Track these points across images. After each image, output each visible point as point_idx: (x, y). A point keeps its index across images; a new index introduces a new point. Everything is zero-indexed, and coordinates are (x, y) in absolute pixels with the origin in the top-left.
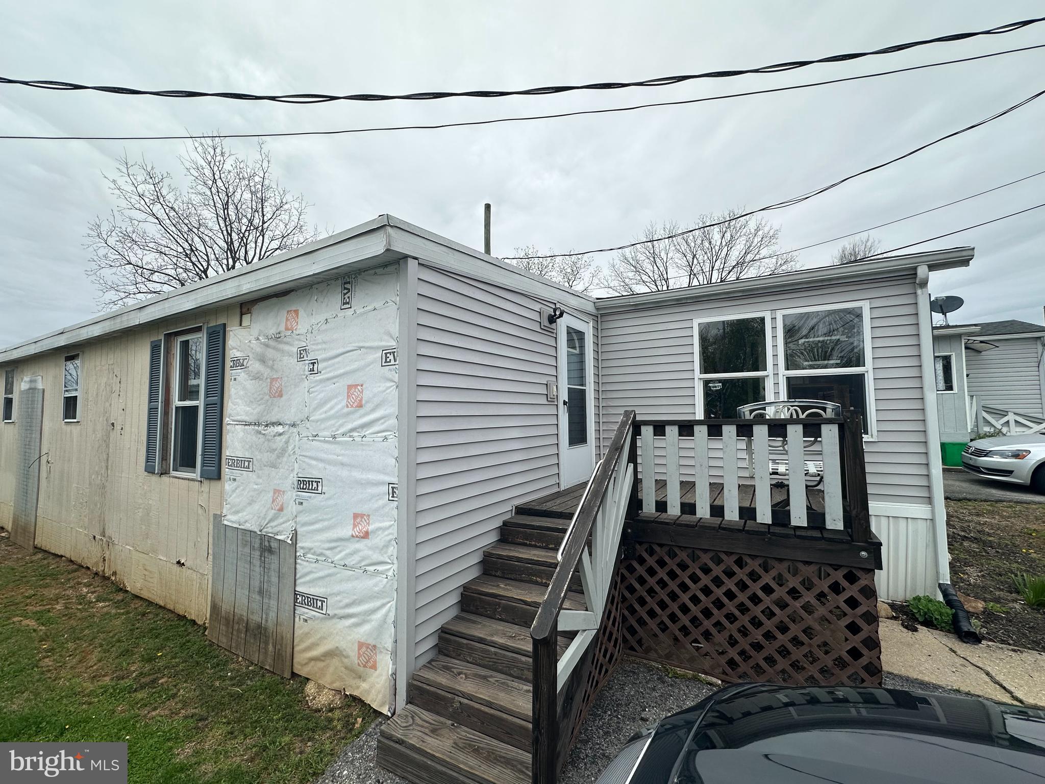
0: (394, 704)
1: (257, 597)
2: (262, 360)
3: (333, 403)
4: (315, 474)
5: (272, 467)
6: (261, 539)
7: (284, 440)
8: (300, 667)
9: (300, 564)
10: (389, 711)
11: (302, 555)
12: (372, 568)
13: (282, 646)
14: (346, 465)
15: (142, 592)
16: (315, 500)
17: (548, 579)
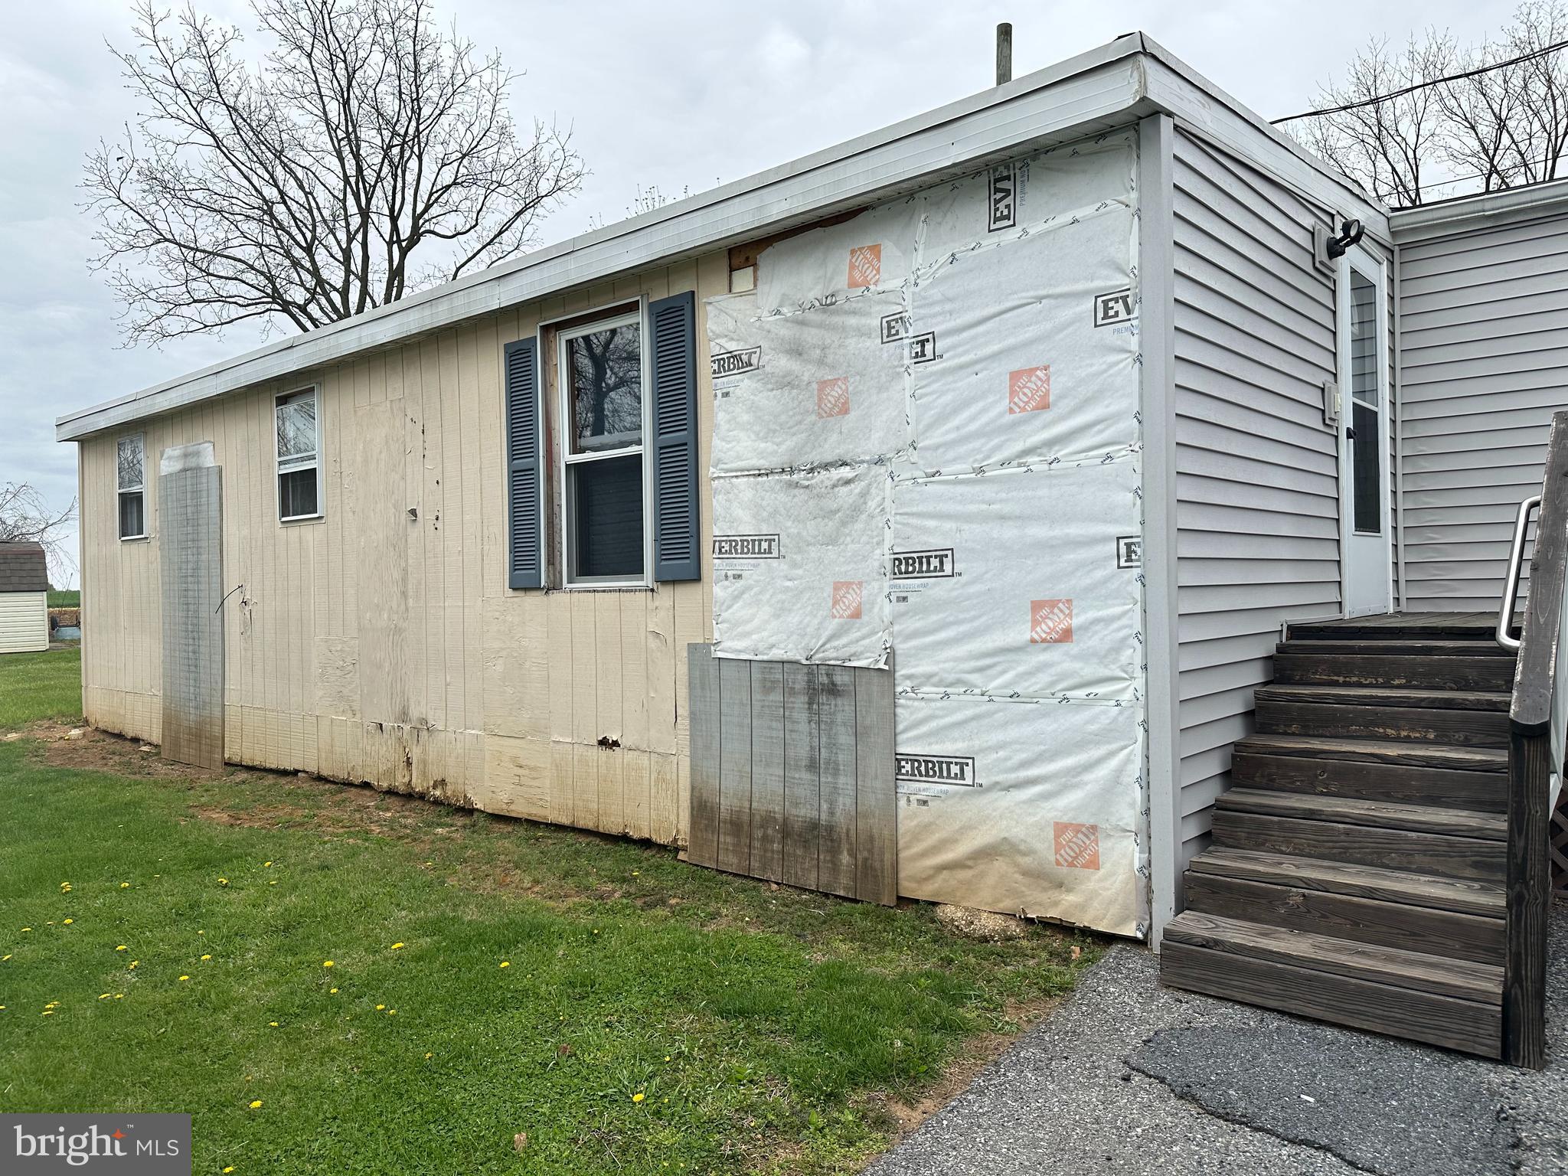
0: (1148, 917)
1: (806, 776)
2: (796, 351)
3: (973, 409)
4: (936, 542)
5: (828, 545)
6: (810, 673)
7: (857, 491)
8: (914, 885)
9: (902, 706)
10: (1138, 929)
11: (909, 690)
12: (1081, 693)
13: (871, 851)
14: (1010, 518)
15: (512, 807)
16: (936, 589)
17: (1413, 730)
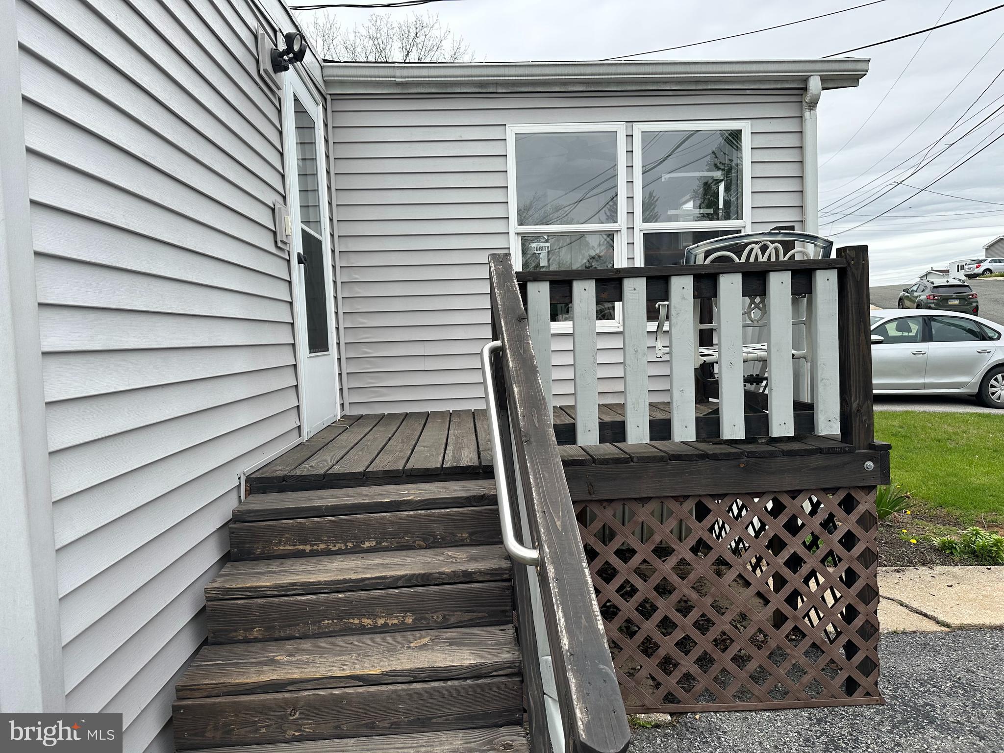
17: (390, 616)
